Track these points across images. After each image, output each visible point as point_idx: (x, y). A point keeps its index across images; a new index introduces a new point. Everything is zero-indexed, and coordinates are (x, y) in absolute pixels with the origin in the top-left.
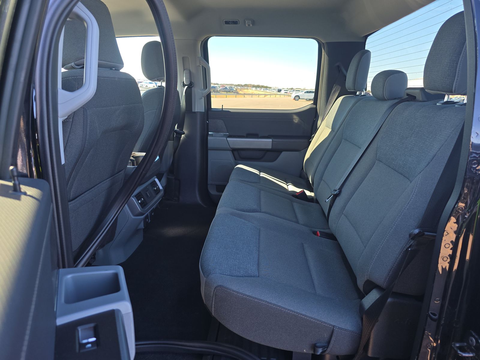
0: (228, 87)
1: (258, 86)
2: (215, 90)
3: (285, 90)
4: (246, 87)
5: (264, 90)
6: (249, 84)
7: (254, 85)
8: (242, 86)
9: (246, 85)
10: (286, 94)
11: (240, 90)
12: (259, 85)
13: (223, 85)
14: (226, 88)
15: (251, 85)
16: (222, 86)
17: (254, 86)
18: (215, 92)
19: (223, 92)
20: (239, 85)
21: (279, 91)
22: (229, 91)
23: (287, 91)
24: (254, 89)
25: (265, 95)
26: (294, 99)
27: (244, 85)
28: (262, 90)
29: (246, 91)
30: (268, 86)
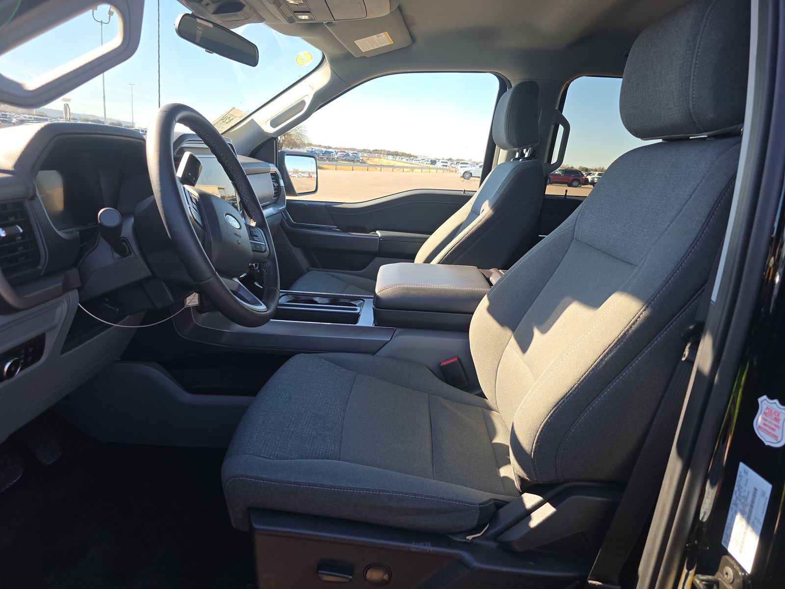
0: (350, 153)
1: (395, 154)
2: (330, 157)
3: (442, 162)
4: (377, 155)
5: (407, 160)
6: (381, 150)
7: (389, 151)
8: (370, 152)
9: (376, 150)
10: (445, 167)
11: (367, 158)
12: (397, 152)
13: (343, 150)
14: (347, 155)
15: (384, 151)
16: (340, 152)
17: (389, 153)
18: (330, 161)
19: (343, 160)
20: (364, 151)
21: (433, 162)
22: (353, 159)
23: (447, 163)
24: (390, 157)
25: (412, 169)
26: (463, 176)
27: (373, 151)
28: (404, 160)
29: (376, 161)
30: (412, 154)
